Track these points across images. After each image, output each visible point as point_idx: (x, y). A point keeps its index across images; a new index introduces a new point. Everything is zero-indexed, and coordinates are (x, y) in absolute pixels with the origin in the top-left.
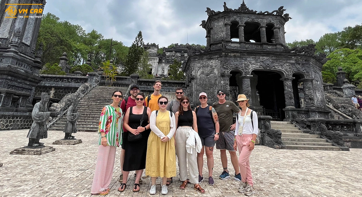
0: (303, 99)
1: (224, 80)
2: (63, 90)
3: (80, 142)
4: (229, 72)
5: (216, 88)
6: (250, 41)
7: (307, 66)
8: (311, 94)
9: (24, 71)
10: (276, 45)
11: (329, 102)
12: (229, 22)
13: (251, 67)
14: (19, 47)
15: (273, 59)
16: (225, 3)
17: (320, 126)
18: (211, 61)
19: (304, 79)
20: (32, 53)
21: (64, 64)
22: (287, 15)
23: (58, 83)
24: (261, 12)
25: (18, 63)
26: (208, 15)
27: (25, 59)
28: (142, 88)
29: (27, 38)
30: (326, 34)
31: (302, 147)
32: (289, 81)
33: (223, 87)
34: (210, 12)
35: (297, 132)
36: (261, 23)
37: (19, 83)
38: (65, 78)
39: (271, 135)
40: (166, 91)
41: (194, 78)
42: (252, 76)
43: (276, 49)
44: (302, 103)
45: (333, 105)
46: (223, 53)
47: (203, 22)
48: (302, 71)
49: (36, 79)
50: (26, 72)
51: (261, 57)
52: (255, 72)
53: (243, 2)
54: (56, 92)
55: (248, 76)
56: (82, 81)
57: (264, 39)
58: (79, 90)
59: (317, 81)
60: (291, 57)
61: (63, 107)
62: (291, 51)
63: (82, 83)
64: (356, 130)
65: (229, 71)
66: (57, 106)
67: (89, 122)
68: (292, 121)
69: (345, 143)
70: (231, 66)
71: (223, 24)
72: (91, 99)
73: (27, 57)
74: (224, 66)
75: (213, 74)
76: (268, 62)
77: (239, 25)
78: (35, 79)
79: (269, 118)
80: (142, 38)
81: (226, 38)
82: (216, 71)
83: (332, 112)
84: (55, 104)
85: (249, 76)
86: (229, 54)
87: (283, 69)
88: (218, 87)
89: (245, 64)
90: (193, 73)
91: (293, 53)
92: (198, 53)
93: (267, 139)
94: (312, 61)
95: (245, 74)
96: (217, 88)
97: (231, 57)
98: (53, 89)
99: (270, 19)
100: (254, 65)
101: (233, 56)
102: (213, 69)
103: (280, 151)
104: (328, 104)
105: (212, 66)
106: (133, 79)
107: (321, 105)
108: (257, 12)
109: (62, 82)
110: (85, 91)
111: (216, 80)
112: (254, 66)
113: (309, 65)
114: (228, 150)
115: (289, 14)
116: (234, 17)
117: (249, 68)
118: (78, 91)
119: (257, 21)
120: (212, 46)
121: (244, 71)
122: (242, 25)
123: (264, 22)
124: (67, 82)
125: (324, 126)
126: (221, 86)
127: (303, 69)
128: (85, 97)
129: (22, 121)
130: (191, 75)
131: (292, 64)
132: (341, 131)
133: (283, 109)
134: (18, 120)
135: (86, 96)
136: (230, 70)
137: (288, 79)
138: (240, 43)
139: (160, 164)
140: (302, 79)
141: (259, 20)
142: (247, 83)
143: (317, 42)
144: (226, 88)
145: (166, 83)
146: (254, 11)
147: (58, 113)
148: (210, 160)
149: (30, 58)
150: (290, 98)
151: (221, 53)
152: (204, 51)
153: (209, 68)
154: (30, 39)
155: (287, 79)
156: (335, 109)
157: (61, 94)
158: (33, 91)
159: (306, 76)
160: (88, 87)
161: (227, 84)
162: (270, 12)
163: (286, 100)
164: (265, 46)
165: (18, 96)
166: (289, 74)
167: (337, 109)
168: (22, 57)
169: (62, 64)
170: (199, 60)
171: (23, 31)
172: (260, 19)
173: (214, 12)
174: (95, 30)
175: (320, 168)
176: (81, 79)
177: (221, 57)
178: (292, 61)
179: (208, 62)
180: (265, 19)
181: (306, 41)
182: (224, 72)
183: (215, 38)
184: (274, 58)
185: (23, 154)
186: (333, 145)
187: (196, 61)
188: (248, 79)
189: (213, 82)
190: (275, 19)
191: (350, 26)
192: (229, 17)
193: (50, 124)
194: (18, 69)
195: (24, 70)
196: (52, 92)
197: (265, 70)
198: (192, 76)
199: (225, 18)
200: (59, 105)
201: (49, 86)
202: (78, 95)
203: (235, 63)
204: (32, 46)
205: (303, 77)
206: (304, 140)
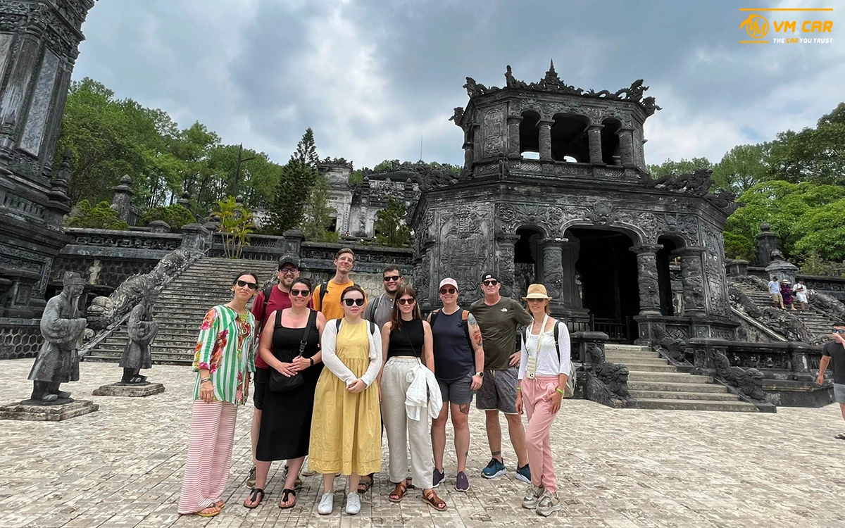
0: (680, 295)
1: (502, 248)
2: (121, 265)
3: (160, 389)
4: (513, 229)
5: (482, 266)
6: (565, 158)
7: (692, 219)
8: (698, 283)
9: (23, 219)
10: (623, 170)
11: (738, 302)
12: (518, 114)
13: (565, 220)
14: (11, 160)
15: (615, 203)
16: (509, 68)
17: (714, 356)
18: (474, 204)
19: (682, 249)
20: (43, 174)
21: (124, 204)
22: (650, 101)
23: (108, 248)
24: (592, 91)
25: (9, 198)
26: (469, 94)
27: (28, 190)
28: (312, 263)
29: (31, 139)
30: (737, 147)
31: (672, 404)
32: (649, 253)
33: (500, 266)
34: (473, 88)
35: (664, 369)
36: (591, 119)
37: (13, 246)
38: (127, 237)
39: (606, 377)
40: (369, 272)
41: (434, 242)
42: (567, 240)
43: (623, 178)
44: (677, 304)
45: (746, 309)
46: (502, 187)
47: (458, 110)
48: (679, 231)
49: (55, 239)
50: (29, 221)
51: (588, 198)
52: (573, 231)
53: (552, 67)
54: (103, 270)
55: (556, 239)
56: (169, 245)
57: (597, 155)
58: (161, 267)
59: (713, 255)
60: (655, 197)
61: (120, 306)
62: (657, 184)
63: (169, 249)
64: (792, 366)
65: (515, 227)
66: (106, 303)
67: (185, 342)
68: (653, 344)
69: (769, 394)
70: (519, 215)
71: (504, 119)
72: (189, 289)
73: (30, 184)
74: (502, 215)
75: (476, 234)
76: (604, 209)
77: (541, 120)
78: (50, 238)
79: (601, 336)
80: (314, 145)
81: (510, 151)
82: (484, 228)
83: (743, 323)
84: (102, 299)
85: (560, 239)
86: (516, 189)
87: (636, 225)
88: (488, 266)
89: (551, 213)
90: (431, 231)
91: (662, 188)
92: (442, 184)
93: (596, 384)
94: (703, 209)
95: (551, 236)
96: (486, 267)
97: (519, 196)
98: (97, 263)
99: (611, 108)
100: (573, 214)
101: (525, 192)
102: (479, 222)
103: (622, 412)
104: (735, 307)
105: (476, 216)
106: (291, 242)
107: (720, 309)
108: (583, 91)
109: (119, 246)
110: (174, 270)
111: (484, 248)
112: (573, 216)
113: (696, 219)
114: (502, 411)
115: (654, 99)
116: (529, 102)
117: (560, 222)
118: (157, 268)
119: (581, 113)
120: (476, 169)
121: (547, 229)
122: (548, 120)
123: (597, 115)
124: (131, 247)
125: (723, 356)
126: (496, 263)
127: (683, 226)
128: (174, 284)
129: (20, 340)
130: (427, 234)
131: (658, 214)
132: (761, 367)
133: (634, 318)
134: (10, 337)
135: (177, 281)
136: (516, 225)
137: (647, 249)
138: (541, 162)
139: (344, 445)
140: (678, 250)
141: (587, 111)
142: (554, 257)
143: (716, 164)
144: (506, 267)
145: (368, 252)
146: (576, 89)
147: (109, 321)
148: (462, 434)
149: (38, 187)
150: (651, 292)
151: (497, 185)
152: (457, 179)
153: (469, 220)
154: (38, 142)
155: (645, 249)
156: (749, 319)
157: (116, 276)
158: (48, 268)
159: (688, 242)
160: (182, 260)
161: (510, 258)
162: (612, 92)
163: (642, 297)
164: (597, 171)
165: (11, 280)
166: (650, 237)
167: (753, 317)
168: (20, 186)
169: (119, 202)
170: (446, 200)
171: (21, 121)
172: (589, 109)
173: (484, 88)
174: (200, 124)
175: (710, 452)
176: (165, 241)
177: (498, 194)
178: (657, 209)
179: (467, 206)
180: (601, 108)
181: (692, 161)
182: (503, 231)
183: (485, 150)
184: (616, 200)
185: (20, 417)
186: (741, 399)
187: (438, 202)
188: (556, 246)
189: (477, 252)
190: (623, 110)
191: (791, 131)
192: (518, 101)
193: (89, 346)
194: (9, 214)
195: (24, 217)
196: (95, 270)
197: (596, 228)
198: (427, 237)
199: (508, 103)
200: (110, 301)
201: (87, 256)
202: (157, 278)
203: (527, 210)
204: (45, 158)
205: (682, 244)
206: (677, 387)
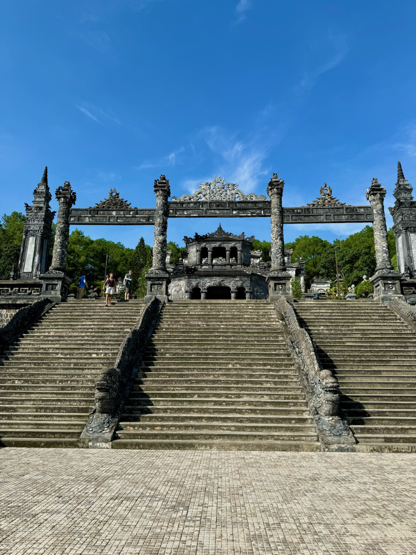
1: (187, 295)
4: (191, 289)
7: (248, 281)
12: (200, 249)
15: (223, 278)
19: (245, 291)
32: (233, 293)
36: (226, 248)
42: (207, 291)
48: (244, 285)
51: (214, 278)
57: (228, 261)
70: (192, 284)
71: (196, 251)
74: (188, 285)
75: (181, 291)
76: (220, 281)
81: (197, 262)
82: (183, 289)
87: (230, 285)
89: (203, 283)
95: (202, 290)
97: (193, 278)
105: (181, 285)
111: (183, 295)
112: (209, 284)
116: (204, 243)
117: (205, 285)
123: (228, 246)
138: (208, 265)
141: (224, 245)
142: (203, 296)
153: (179, 287)
159: (247, 289)
164: (227, 266)
166: (234, 288)
178: (237, 279)
179: (179, 282)
180: (230, 243)
182: (188, 290)
183: (190, 262)
188: (204, 293)
192: (200, 244)
199: (197, 245)
203: (195, 283)
